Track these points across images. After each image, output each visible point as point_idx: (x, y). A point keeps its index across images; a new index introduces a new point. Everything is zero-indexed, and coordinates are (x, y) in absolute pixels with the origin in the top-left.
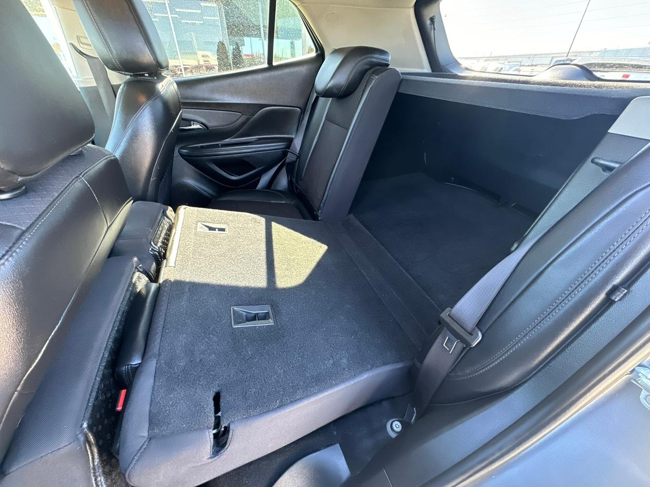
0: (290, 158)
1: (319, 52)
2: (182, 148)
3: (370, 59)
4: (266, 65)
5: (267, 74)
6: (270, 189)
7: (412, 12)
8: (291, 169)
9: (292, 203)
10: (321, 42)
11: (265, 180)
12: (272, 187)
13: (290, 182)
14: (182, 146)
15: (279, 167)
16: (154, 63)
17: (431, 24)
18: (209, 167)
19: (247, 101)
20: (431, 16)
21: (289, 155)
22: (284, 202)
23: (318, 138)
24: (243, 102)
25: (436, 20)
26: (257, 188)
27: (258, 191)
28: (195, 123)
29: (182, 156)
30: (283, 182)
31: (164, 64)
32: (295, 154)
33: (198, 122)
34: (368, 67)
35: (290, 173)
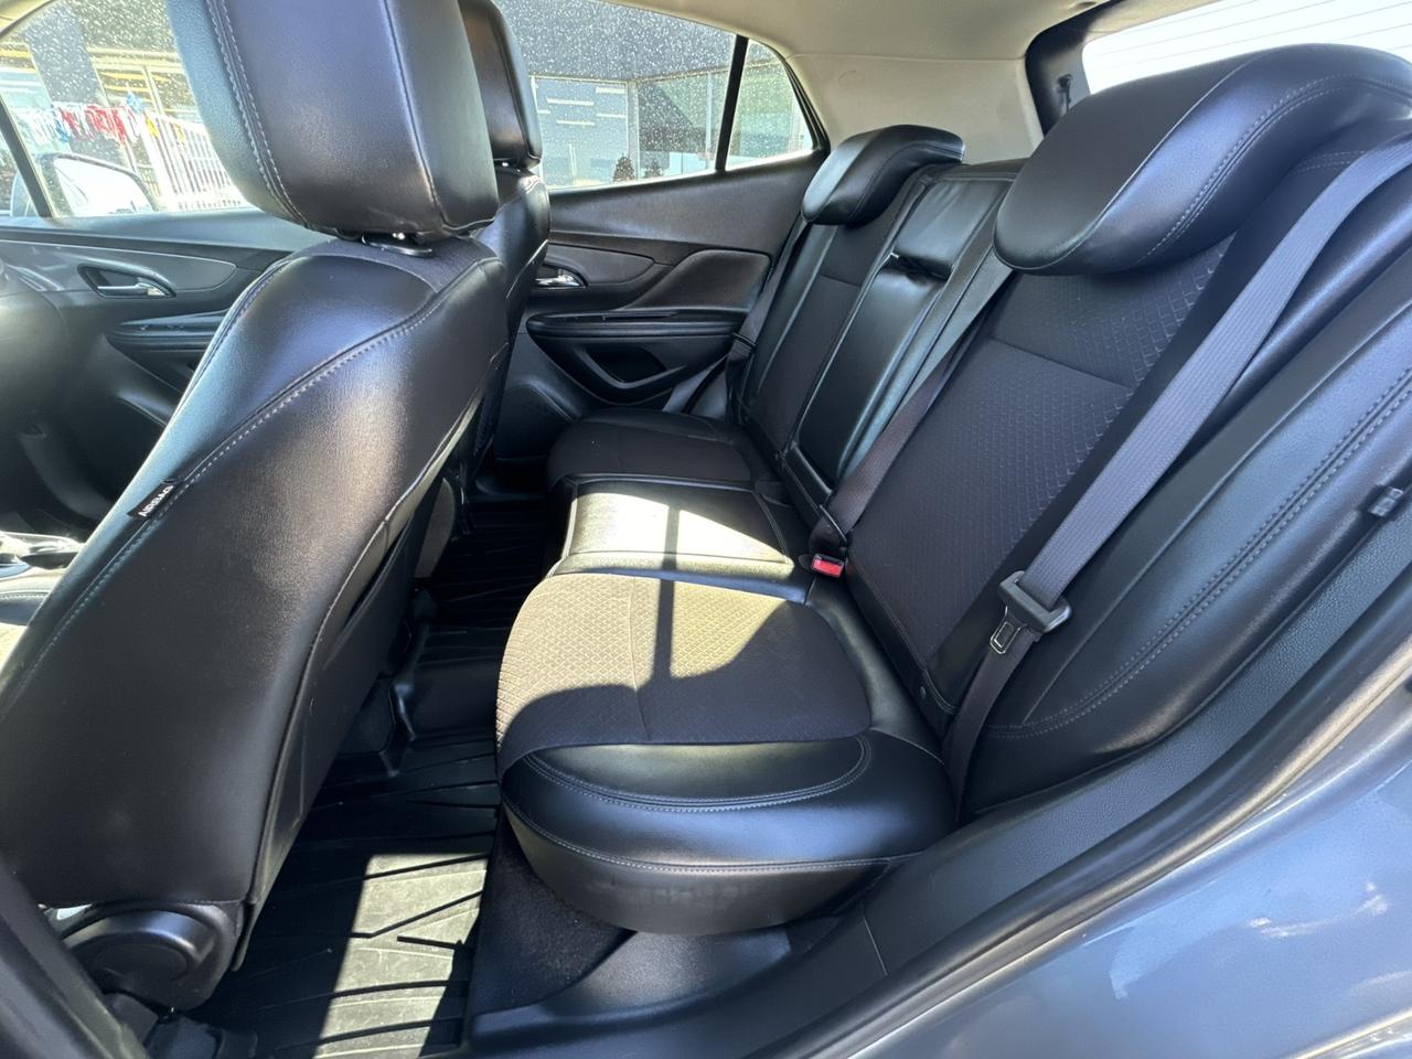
0: (738, 351)
1: (819, 148)
2: (533, 319)
3: (919, 149)
4: (712, 170)
5: (712, 188)
6: (689, 412)
7: (1019, 67)
8: (738, 373)
9: (731, 443)
10: (825, 127)
11: (680, 395)
12: (694, 411)
13: (732, 404)
14: (533, 314)
15: (713, 371)
16: (522, 142)
17: (1060, 92)
18: (579, 359)
19: (668, 237)
20: (1062, 75)
21: (737, 345)
22: (714, 440)
23: (799, 313)
24: (659, 238)
25: (1073, 84)
26: (666, 409)
27: (666, 413)
28: (565, 271)
29: (532, 332)
30: (717, 404)
31: (536, 151)
32: (747, 343)
33: (570, 271)
34: (914, 164)
35: (733, 385)
